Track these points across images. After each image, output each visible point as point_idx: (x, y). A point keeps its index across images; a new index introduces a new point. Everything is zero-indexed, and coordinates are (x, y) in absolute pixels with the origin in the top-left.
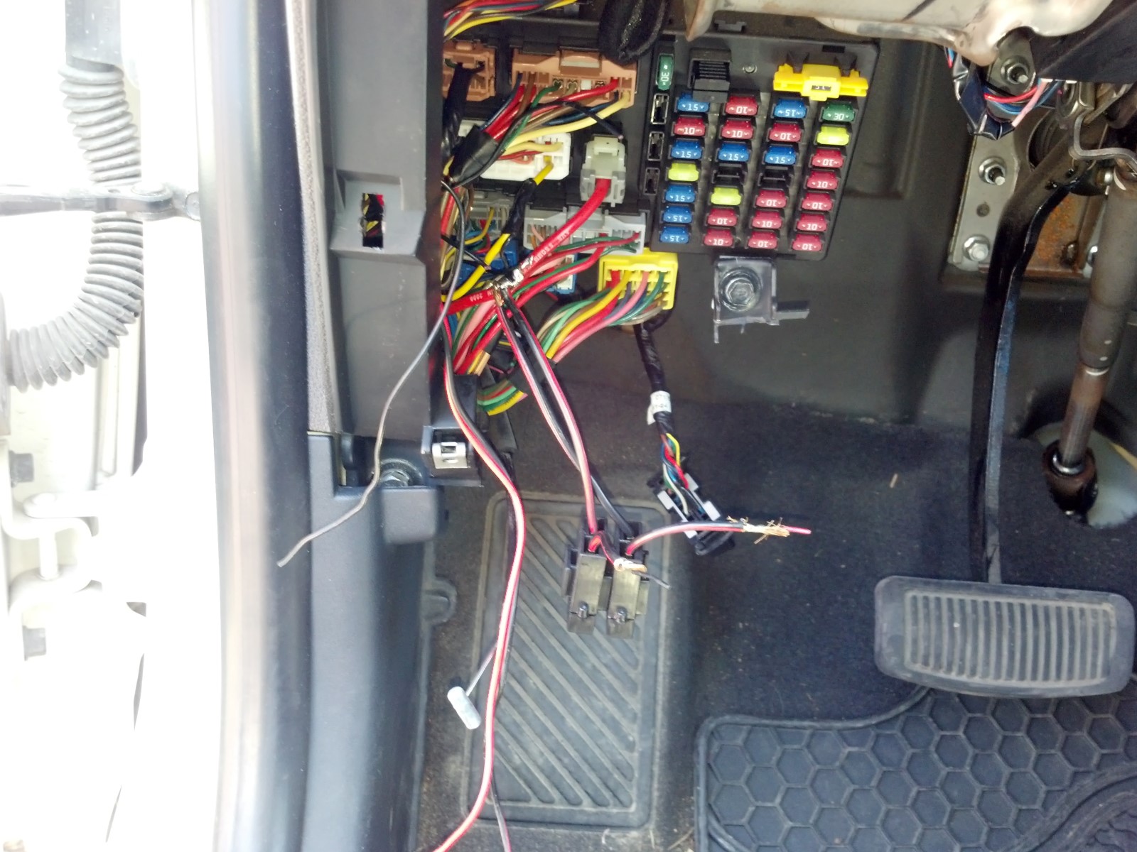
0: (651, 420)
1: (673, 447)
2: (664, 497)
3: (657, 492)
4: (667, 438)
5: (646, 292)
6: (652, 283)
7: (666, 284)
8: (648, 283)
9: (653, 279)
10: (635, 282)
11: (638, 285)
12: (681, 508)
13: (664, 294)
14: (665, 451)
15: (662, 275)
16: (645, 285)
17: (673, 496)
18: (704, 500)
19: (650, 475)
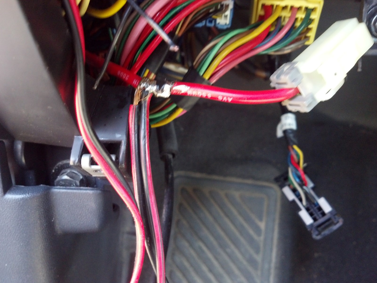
0: (280, 134)
1: (298, 155)
2: (287, 191)
3: (282, 186)
4: (293, 149)
5: (293, 27)
6: (299, 19)
7: (311, 21)
8: (296, 19)
9: (301, 15)
10: (285, 18)
11: (287, 20)
12: (301, 200)
13: (309, 30)
14: (292, 158)
15: (309, 11)
16: (293, 20)
17: (294, 191)
18: (319, 196)
19: (277, 174)
